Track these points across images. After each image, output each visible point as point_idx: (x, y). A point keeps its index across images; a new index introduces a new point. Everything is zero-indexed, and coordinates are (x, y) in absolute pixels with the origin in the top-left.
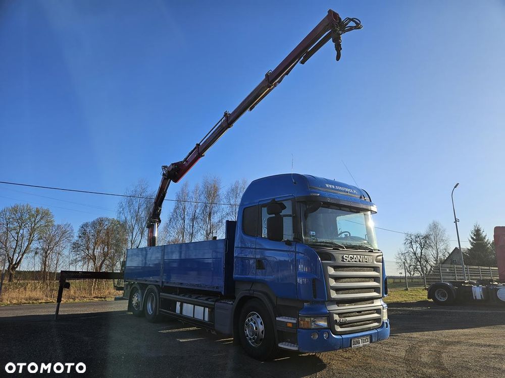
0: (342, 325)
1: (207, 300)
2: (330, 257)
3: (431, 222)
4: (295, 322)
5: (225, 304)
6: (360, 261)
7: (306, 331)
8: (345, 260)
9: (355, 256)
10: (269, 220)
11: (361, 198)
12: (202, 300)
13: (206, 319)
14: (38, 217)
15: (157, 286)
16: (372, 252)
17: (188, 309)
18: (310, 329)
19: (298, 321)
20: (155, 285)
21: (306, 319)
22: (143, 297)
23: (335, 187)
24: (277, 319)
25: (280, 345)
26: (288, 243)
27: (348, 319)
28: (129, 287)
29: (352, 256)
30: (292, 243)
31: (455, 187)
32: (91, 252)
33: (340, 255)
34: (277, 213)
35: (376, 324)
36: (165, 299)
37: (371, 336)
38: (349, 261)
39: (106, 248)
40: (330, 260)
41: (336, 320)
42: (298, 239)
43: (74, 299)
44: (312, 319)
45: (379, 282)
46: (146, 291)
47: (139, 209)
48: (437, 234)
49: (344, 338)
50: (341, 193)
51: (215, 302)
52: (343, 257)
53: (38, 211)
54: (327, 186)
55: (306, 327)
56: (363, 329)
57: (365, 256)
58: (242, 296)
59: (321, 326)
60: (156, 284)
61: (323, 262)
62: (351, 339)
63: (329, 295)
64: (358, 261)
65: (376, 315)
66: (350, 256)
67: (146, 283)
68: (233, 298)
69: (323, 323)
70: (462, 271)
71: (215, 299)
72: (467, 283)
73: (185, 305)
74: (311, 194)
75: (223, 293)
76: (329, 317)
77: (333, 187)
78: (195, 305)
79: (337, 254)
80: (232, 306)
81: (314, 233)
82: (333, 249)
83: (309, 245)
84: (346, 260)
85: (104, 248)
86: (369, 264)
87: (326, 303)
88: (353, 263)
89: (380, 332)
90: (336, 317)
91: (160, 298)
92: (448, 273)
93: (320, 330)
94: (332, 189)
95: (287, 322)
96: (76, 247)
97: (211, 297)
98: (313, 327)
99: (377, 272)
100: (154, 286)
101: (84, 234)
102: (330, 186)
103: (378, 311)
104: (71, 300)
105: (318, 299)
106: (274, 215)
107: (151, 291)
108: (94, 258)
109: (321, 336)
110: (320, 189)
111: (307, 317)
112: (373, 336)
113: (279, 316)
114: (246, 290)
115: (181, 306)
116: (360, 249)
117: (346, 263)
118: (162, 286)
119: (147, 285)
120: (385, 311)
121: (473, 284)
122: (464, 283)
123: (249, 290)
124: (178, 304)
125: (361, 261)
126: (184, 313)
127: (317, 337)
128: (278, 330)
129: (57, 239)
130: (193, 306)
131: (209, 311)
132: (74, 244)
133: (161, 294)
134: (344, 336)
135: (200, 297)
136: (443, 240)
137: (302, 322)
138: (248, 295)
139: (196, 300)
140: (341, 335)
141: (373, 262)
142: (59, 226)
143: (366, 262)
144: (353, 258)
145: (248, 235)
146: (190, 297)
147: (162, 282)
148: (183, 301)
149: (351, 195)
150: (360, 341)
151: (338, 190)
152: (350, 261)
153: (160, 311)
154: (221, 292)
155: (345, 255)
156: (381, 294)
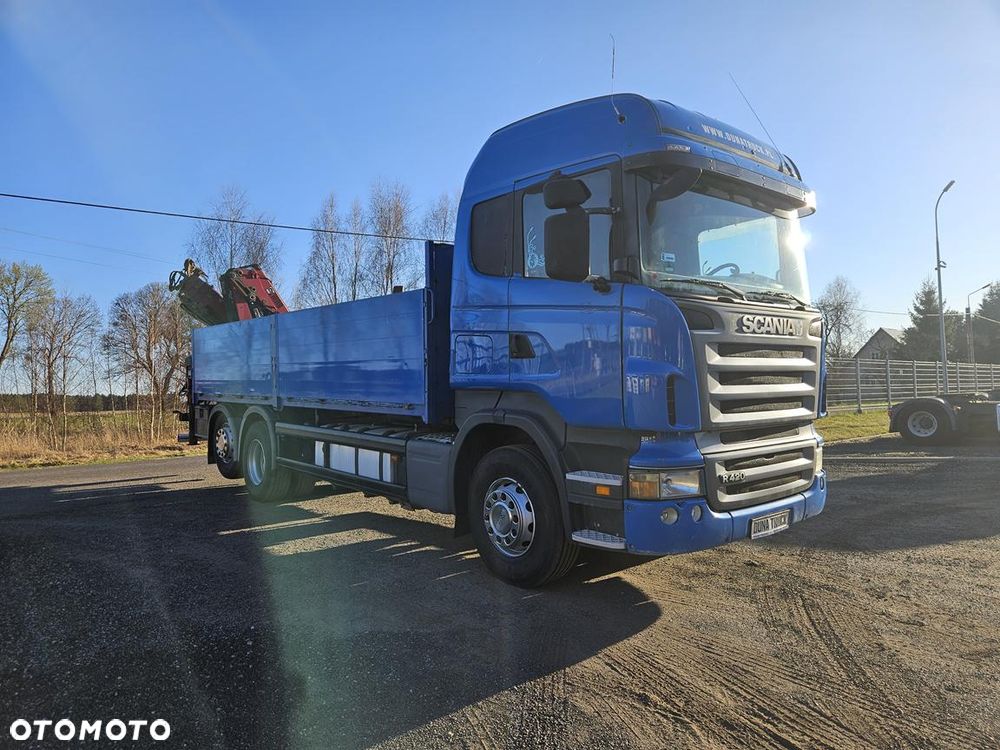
0: (733, 487)
1: (385, 436)
2: (710, 320)
3: (831, 279)
4: (617, 483)
5: (431, 445)
6: (777, 333)
7: (645, 504)
8: (744, 328)
9: (768, 319)
10: (551, 223)
11: (781, 170)
12: (376, 435)
13: (388, 477)
14: (19, 284)
15: (268, 408)
16: (803, 309)
17: (343, 457)
18: (658, 500)
19: (626, 483)
20: (263, 406)
21: (649, 477)
22: (238, 434)
23: (724, 135)
24: (569, 476)
25: (576, 537)
26: (601, 286)
27: (748, 472)
28: (206, 412)
29: (761, 318)
30: (612, 284)
32: (143, 355)
33: (735, 315)
34: (573, 205)
35: (801, 482)
36: (288, 437)
37: (791, 507)
38: (754, 332)
39: (172, 346)
40: (711, 328)
41: (721, 477)
42: (626, 274)
43: (113, 452)
44: (663, 476)
45: (813, 384)
46: (244, 420)
47: (232, 258)
49: (737, 518)
50: (740, 153)
51: (408, 439)
52: (740, 323)
53: (16, 271)
54: (706, 129)
55: (646, 495)
56: (776, 494)
57: (790, 320)
58: (476, 424)
59: (684, 492)
60: (266, 403)
61: (696, 332)
62: (749, 520)
63: (707, 415)
64: (773, 331)
65: (802, 462)
66: (758, 318)
67: (242, 401)
68: (452, 430)
69: (690, 485)
71: (405, 434)
73: (335, 448)
74: (670, 147)
75: (425, 419)
76: (704, 469)
77: (720, 134)
78: (357, 447)
79: (729, 313)
80: (448, 448)
81: (673, 256)
82: (719, 300)
83: (661, 290)
84: (748, 327)
85: (169, 346)
86: (796, 340)
87: (698, 436)
88: (761, 337)
89: (809, 498)
90: (721, 471)
91: (276, 435)
93: (682, 502)
94: (718, 139)
95: (598, 485)
96: (108, 343)
97: (396, 430)
98: (664, 495)
99: (809, 358)
100: (260, 409)
101: (122, 318)
102: (713, 131)
103: (807, 452)
104: (106, 456)
105: (679, 427)
106: (563, 211)
107: (255, 418)
108: (149, 366)
109: (684, 515)
110: (688, 135)
111: (649, 471)
112: (795, 508)
113: (574, 470)
114: (483, 411)
115: (327, 451)
116: (776, 301)
117: (748, 337)
118: (279, 407)
119: (245, 407)
120: (819, 451)
123: (494, 410)
124: (319, 446)
125: (781, 332)
126: (334, 465)
127: (675, 517)
128: (570, 503)
129: (68, 329)
130: (353, 449)
131: (392, 460)
132: (106, 338)
133: (277, 424)
134: (735, 514)
135: (368, 429)
137: (636, 485)
138: (492, 422)
139: (358, 436)
140: (728, 511)
141: (804, 335)
142: (67, 302)
143: (791, 334)
144: (763, 324)
145: (487, 274)
146: (346, 429)
147: (279, 398)
148: (331, 439)
149: (760, 160)
150: (770, 522)
151: (730, 144)
152: (757, 330)
153: (277, 461)
154: (420, 418)
155: (747, 316)
156: (816, 412)
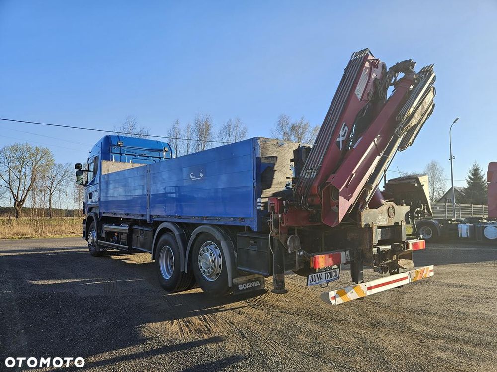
3: (430, 162)
14: (39, 157)
31: (454, 122)
48: (435, 173)
53: (37, 150)
70: (452, 209)
72: (454, 221)
92: (438, 210)
121: (461, 221)
122: (451, 221)
129: (60, 178)
136: (440, 180)
142: (60, 165)
